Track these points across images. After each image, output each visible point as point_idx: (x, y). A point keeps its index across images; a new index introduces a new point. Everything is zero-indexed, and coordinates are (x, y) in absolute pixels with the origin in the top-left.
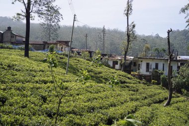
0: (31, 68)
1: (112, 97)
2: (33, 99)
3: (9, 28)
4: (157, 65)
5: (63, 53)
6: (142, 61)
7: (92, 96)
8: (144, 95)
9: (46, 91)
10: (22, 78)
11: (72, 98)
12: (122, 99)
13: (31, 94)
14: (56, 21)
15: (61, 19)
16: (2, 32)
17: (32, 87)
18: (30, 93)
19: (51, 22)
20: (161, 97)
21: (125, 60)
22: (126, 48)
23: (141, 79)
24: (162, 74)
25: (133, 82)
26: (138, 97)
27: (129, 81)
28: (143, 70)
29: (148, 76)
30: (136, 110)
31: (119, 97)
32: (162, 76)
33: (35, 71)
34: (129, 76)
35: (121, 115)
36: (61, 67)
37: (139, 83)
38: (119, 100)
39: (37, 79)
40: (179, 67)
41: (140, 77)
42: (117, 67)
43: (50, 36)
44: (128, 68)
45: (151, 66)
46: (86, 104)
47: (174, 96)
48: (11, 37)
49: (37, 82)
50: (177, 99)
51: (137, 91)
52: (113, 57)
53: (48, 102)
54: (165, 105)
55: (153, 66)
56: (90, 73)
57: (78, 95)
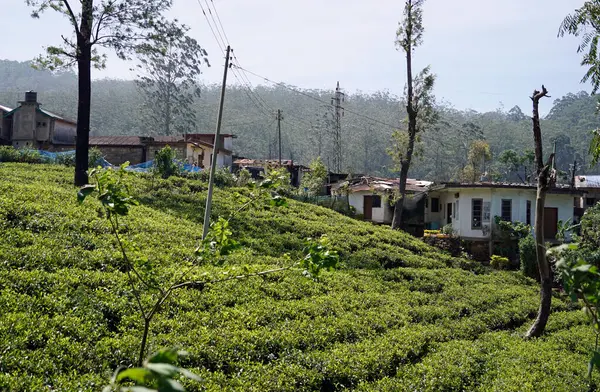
0: (84, 223)
1: (349, 310)
2: (72, 320)
3: (31, 97)
4: (507, 206)
5: (201, 171)
6: (457, 195)
7: (280, 307)
8: (461, 305)
9: (121, 294)
10: (46, 254)
11: (206, 316)
12: (382, 317)
13: (70, 306)
14: (187, 71)
15: (202, 66)
16: (9, 110)
17: (76, 280)
18: (64, 300)
19: (172, 74)
20: (517, 309)
21: (403, 190)
22: (405, 154)
23: (456, 253)
24: (524, 234)
25: (428, 263)
26: (439, 310)
27: (415, 258)
28: (462, 224)
29: (479, 242)
30: (425, 351)
31: (371, 312)
32: (523, 243)
33: (98, 232)
34: (417, 242)
35: (369, 366)
36: (189, 218)
37: (449, 263)
38: (369, 322)
39: (97, 255)
40: (578, 212)
41: (454, 246)
42: (379, 213)
43: (168, 119)
44: (413, 216)
45: (488, 209)
46: (253, 334)
47: (563, 304)
48: (38, 124)
49: (97, 266)
50: (572, 315)
51: (440, 289)
52: (365, 183)
53: (123, 328)
54: (528, 334)
55: (496, 210)
56: (287, 235)
57: (231, 304)
